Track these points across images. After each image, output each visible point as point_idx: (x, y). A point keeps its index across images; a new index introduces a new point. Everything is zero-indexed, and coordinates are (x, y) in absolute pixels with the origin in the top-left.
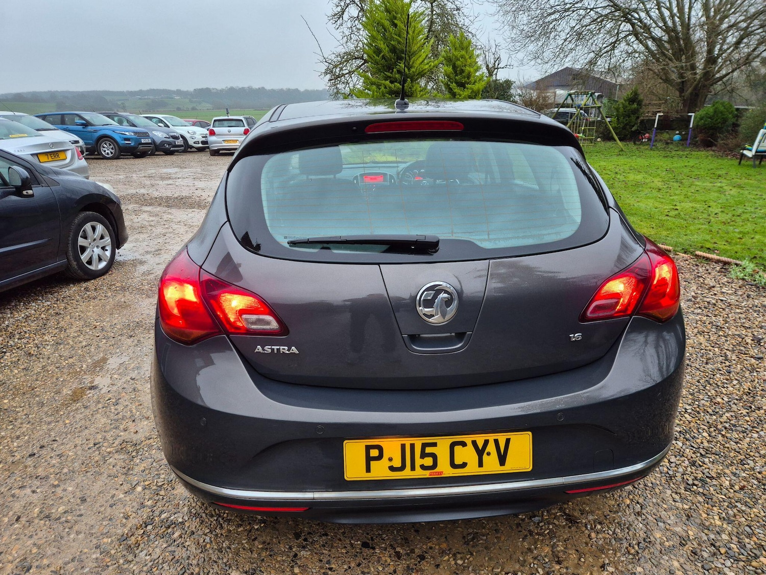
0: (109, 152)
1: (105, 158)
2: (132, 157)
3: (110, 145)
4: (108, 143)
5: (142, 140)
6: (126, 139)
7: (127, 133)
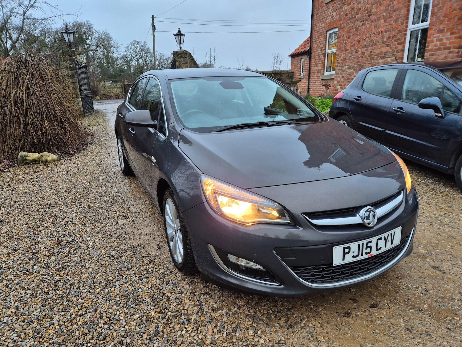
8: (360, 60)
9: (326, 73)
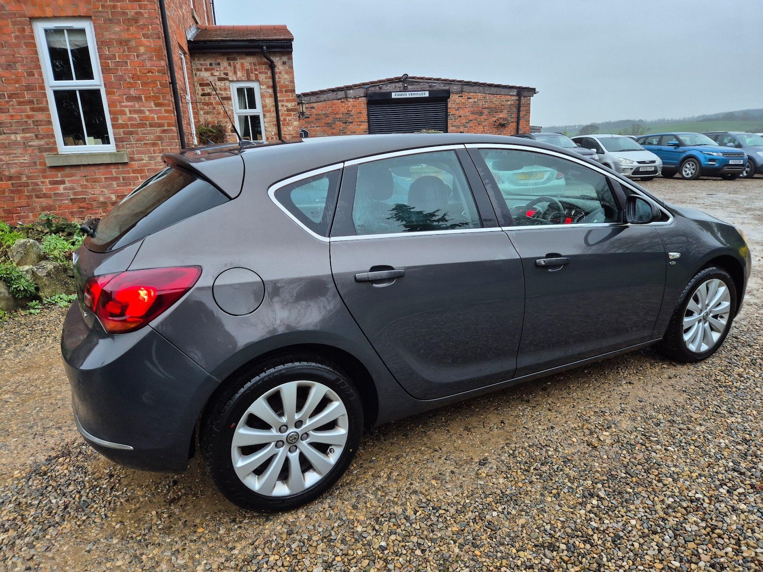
0: (690, 172)
1: (684, 178)
2: (720, 178)
3: (693, 165)
4: (691, 163)
5: (731, 161)
6: (711, 160)
7: (715, 154)
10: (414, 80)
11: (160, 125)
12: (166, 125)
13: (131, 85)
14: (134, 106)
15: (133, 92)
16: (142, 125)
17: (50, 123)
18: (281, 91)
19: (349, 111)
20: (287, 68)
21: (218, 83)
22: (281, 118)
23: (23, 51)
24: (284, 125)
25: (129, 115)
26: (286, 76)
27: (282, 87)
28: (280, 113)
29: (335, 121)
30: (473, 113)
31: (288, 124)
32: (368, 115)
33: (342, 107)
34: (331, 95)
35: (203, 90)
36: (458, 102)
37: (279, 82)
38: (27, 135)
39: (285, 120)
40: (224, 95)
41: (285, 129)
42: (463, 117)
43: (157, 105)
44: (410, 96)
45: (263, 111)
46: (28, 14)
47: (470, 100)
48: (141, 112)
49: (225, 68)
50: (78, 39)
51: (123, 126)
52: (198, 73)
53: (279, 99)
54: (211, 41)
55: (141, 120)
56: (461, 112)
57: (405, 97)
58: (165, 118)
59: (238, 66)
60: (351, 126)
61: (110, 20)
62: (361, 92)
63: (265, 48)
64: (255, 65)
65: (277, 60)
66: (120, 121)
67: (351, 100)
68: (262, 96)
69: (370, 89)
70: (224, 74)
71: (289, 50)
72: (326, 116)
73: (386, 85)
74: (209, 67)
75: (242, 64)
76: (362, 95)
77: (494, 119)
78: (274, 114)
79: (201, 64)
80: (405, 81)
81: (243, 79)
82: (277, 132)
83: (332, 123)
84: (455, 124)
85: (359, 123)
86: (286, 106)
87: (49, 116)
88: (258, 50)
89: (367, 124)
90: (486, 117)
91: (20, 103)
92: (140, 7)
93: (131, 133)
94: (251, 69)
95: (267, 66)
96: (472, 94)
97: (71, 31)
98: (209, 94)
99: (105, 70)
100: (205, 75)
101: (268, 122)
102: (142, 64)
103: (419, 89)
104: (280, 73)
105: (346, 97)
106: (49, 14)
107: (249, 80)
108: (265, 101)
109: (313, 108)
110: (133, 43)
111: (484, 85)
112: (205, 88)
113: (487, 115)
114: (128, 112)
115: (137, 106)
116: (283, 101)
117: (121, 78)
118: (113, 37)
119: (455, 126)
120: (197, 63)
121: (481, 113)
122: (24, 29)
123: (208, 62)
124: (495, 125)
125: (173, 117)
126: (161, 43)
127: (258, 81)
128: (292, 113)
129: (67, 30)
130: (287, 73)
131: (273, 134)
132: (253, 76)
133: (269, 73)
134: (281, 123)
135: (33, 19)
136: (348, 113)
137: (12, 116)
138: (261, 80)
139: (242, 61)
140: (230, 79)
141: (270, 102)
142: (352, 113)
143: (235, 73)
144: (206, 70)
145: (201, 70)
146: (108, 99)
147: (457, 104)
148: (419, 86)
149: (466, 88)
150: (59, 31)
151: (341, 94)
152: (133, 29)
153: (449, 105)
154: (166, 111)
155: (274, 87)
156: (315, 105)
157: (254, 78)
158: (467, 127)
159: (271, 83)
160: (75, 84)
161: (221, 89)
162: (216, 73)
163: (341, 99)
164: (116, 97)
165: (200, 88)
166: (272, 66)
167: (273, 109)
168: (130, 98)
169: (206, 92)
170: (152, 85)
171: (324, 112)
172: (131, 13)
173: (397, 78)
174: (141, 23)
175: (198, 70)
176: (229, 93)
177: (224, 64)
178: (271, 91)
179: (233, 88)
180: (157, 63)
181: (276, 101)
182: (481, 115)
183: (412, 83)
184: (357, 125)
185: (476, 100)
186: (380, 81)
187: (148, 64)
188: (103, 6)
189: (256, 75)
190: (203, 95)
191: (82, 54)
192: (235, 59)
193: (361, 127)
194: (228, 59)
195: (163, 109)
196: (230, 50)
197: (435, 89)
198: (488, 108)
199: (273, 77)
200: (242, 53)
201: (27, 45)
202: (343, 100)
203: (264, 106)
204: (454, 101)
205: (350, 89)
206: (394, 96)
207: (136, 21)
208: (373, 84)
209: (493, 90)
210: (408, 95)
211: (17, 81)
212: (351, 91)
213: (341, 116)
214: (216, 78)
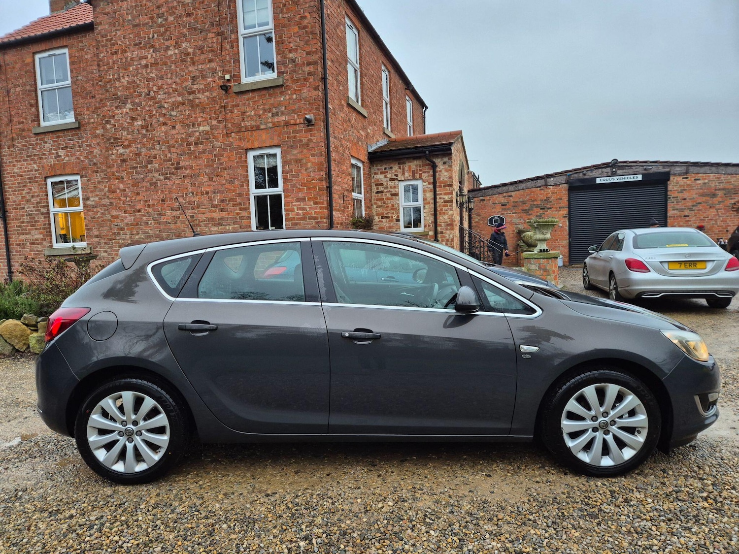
8: (172, 226)
9: (56, 245)
10: (625, 164)
11: (315, 218)
12: (319, 218)
13: (300, 190)
14: (300, 205)
15: (301, 195)
16: (304, 218)
17: (249, 218)
18: (440, 186)
19: (549, 198)
20: (447, 166)
21: (390, 183)
22: (439, 209)
23: (240, 171)
24: (440, 214)
25: (296, 211)
26: (446, 174)
27: (440, 183)
28: (438, 204)
29: (532, 207)
30: (702, 195)
31: (444, 214)
32: (569, 201)
33: (541, 195)
34: (529, 184)
35: (377, 189)
36: (682, 184)
37: (439, 179)
38: (236, 226)
39: (441, 210)
40: (393, 192)
41: (441, 218)
42: (688, 200)
43: (315, 203)
44: (619, 181)
45: (424, 204)
46: (245, 147)
47: (698, 182)
48: (304, 209)
49: (396, 171)
50: (272, 160)
51: (292, 219)
52: (375, 176)
53: (437, 193)
54: (386, 151)
55: (304, 215)
56: (685, 195)
57: (612, 181)
58: (319, 213)
59: (406, 169)
60: (549, 211)
61: (292, 146)
62: (563, 179)
63: (427, 152)
64: (420, 166)
65: (439, 162)
66: (290, 216)
67: (551, 187)
68: (424, 191)
69: (572, 176)
70: (395, 175)
71: (449, 152)
72: (524, 203)
73: (591, 171)
74: (384, 171)
75: (410, 167)
76: (563, 182)
77: (733, 201)
78: (432, 206)
79: (378, 169)
80: (614, 166)
81: (409, 178)
82: (433, 220)
83: (529, 210)
84: (677, 207)
85: (558, 209)
86: (443, 199)
87: (250, 213)
88: (423, 154)
89: (567, 209)
90: (720, 200)
91: (234, 205)
92: (311, 136)
93: (296, 224)
94: (417, 170)
95: (430, 166)
96: (700, 175)
97: (269, 156)
98: (382, 192)
99: (285, 180)
100: (380, 177)
101: (427, 212)
102: (309, 175)
103: (631, 173)
104: (441, 171)
105: (546, 185)
106: (256, 146)
107: (414, 178)
108: (425, 195)
109: (511, 196)
110: (304, 161)
111: (718, 165)
112: (379, 187)
113: (721, 197)
114: (296, 209)
115: (302, 205)
116: (441, 194)
117: (294, 185)
118: (292, 157)
119: (677, 209)
120: (375, 169)
121: (714, 195)
122: (241, 156)
123: (383, 167)
124: (733, 208)
125: (326, 212)
126: (323, 159)
127: (422, 179)
128: (448, 204)
129: (267, 155)
130: (446, 171)
131: (430, 222)
132: (417, 176)
133: (431, 172)
134: (438, 212)
135: (247, 150)
136: (547, 200)
137: (229, 213)
138: (424, 178)
139: (410, 164)
140: (399, 179)
141: (430, 195)
142: (551, 200)
143: (403, 174)
144: (382, 173)
145: (377, 174)
146: (285, 201)
147: (681, 186)
148: (632, 170)
149: (692, 169)
150: (262, 156)
151: (541, 182)
152: (305, 151)
153: (670, 187)
154: (321, 208)
155: (434, 183)
156: (513, 194)
157: (418, 177)
158: (694, 210)
159: (432, 180)
160: (268, 191)
161: (391, 188)
162: (389, 175)
163: (540, 187)
164: (289, 199)
165: (375, 187)
166: (434, 167)
167: (432, 201)
168: (299, 200)
169: (380, 190)
170: (313, 189)
171: (521, 200)
172: (305, 140)
173: (604, 164)
174: (311, 146)
175: (376, 174)
176: (397, 190)
177: (396, 167)
178: (431, 186)
179: (402, 186)
180: (319, 173)
181: (435, 195)
182: (713, 198)
183: (622, 168)
184: (556, 210)
185: (706, 181)
186: (585, 168)
187: (312, 175)
188: (288, 137)
189: (420, 175)
190: (377, 192)
191: (273, 170)
192: (404, 163)
193: (560, 212)
194: (399, 164)
195: (319, 206)
196: (400, 157)
197: (651, 171)
198: (723, 189)
199: (434, 176)
200: (410, 158)
201: (242, 167)
202: (542, 188)
203: (425, 199)
204: (675, 184)
205: (551, 178)
206: (598, 181)
207: (307, 145)
208: (576, 171)
209: (731, 170)
210: (615, 179)
211: (234, 191)
212: (552, 179)
213: (539, 203)
214: (388, 179)
